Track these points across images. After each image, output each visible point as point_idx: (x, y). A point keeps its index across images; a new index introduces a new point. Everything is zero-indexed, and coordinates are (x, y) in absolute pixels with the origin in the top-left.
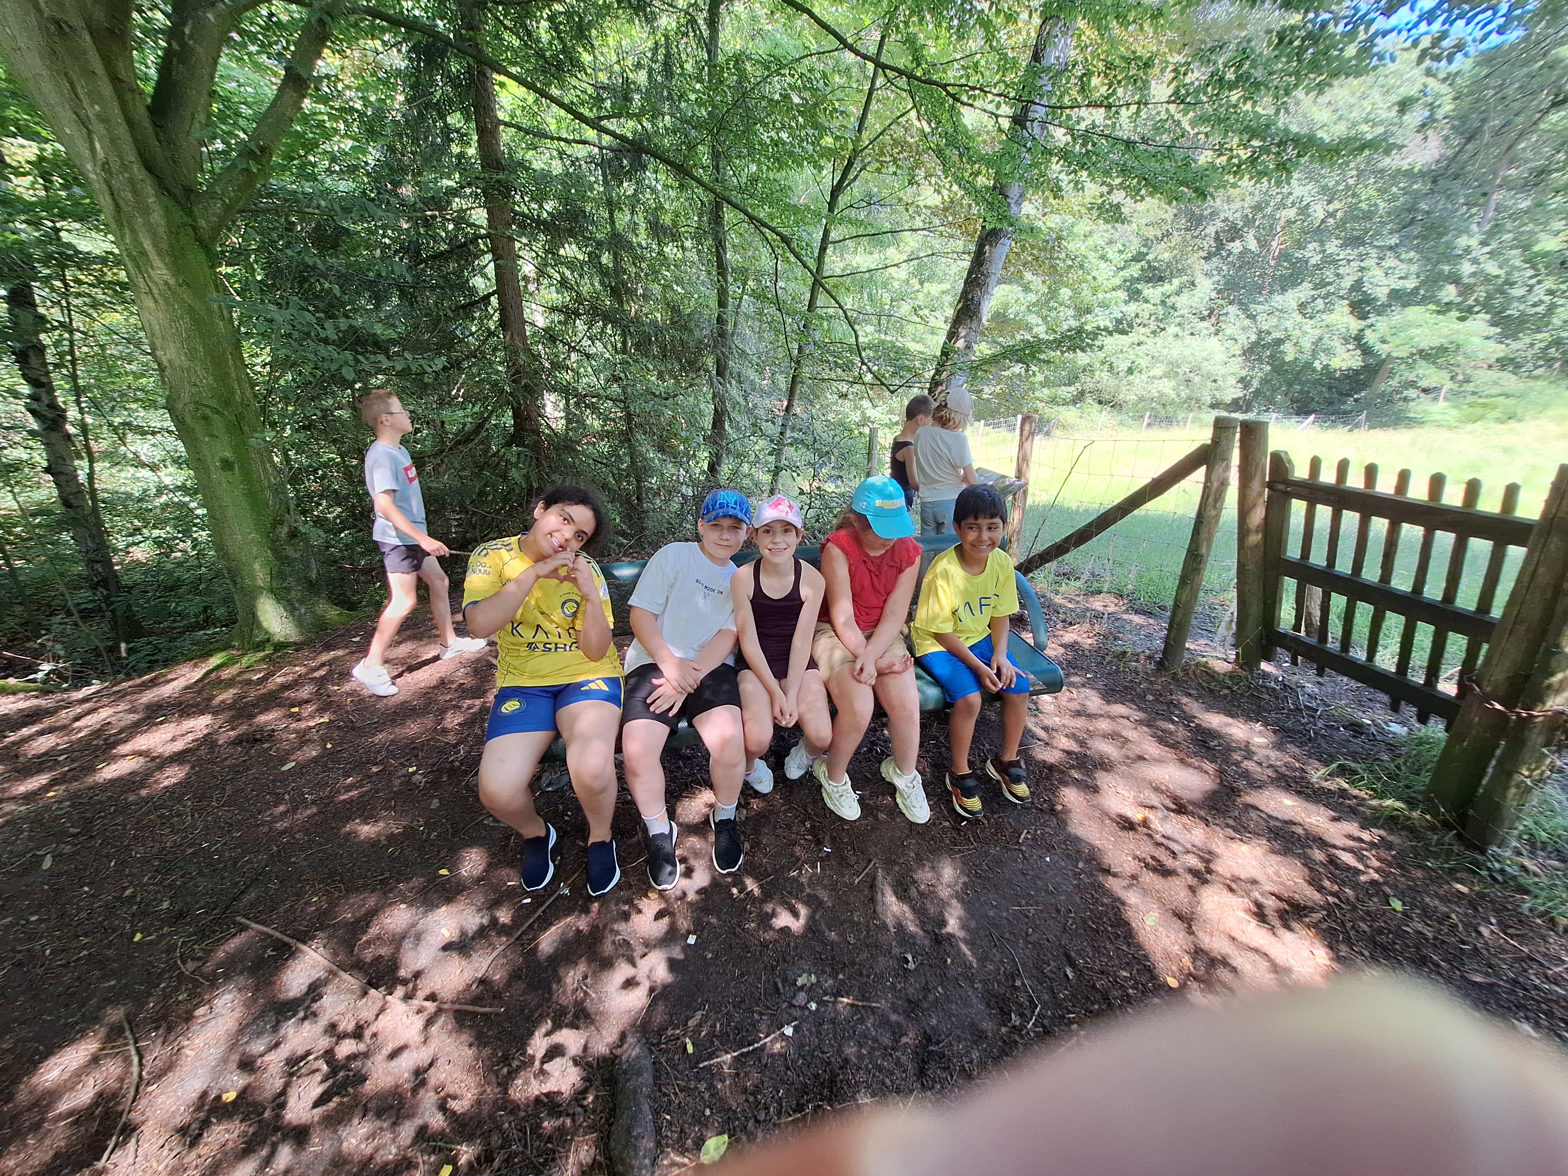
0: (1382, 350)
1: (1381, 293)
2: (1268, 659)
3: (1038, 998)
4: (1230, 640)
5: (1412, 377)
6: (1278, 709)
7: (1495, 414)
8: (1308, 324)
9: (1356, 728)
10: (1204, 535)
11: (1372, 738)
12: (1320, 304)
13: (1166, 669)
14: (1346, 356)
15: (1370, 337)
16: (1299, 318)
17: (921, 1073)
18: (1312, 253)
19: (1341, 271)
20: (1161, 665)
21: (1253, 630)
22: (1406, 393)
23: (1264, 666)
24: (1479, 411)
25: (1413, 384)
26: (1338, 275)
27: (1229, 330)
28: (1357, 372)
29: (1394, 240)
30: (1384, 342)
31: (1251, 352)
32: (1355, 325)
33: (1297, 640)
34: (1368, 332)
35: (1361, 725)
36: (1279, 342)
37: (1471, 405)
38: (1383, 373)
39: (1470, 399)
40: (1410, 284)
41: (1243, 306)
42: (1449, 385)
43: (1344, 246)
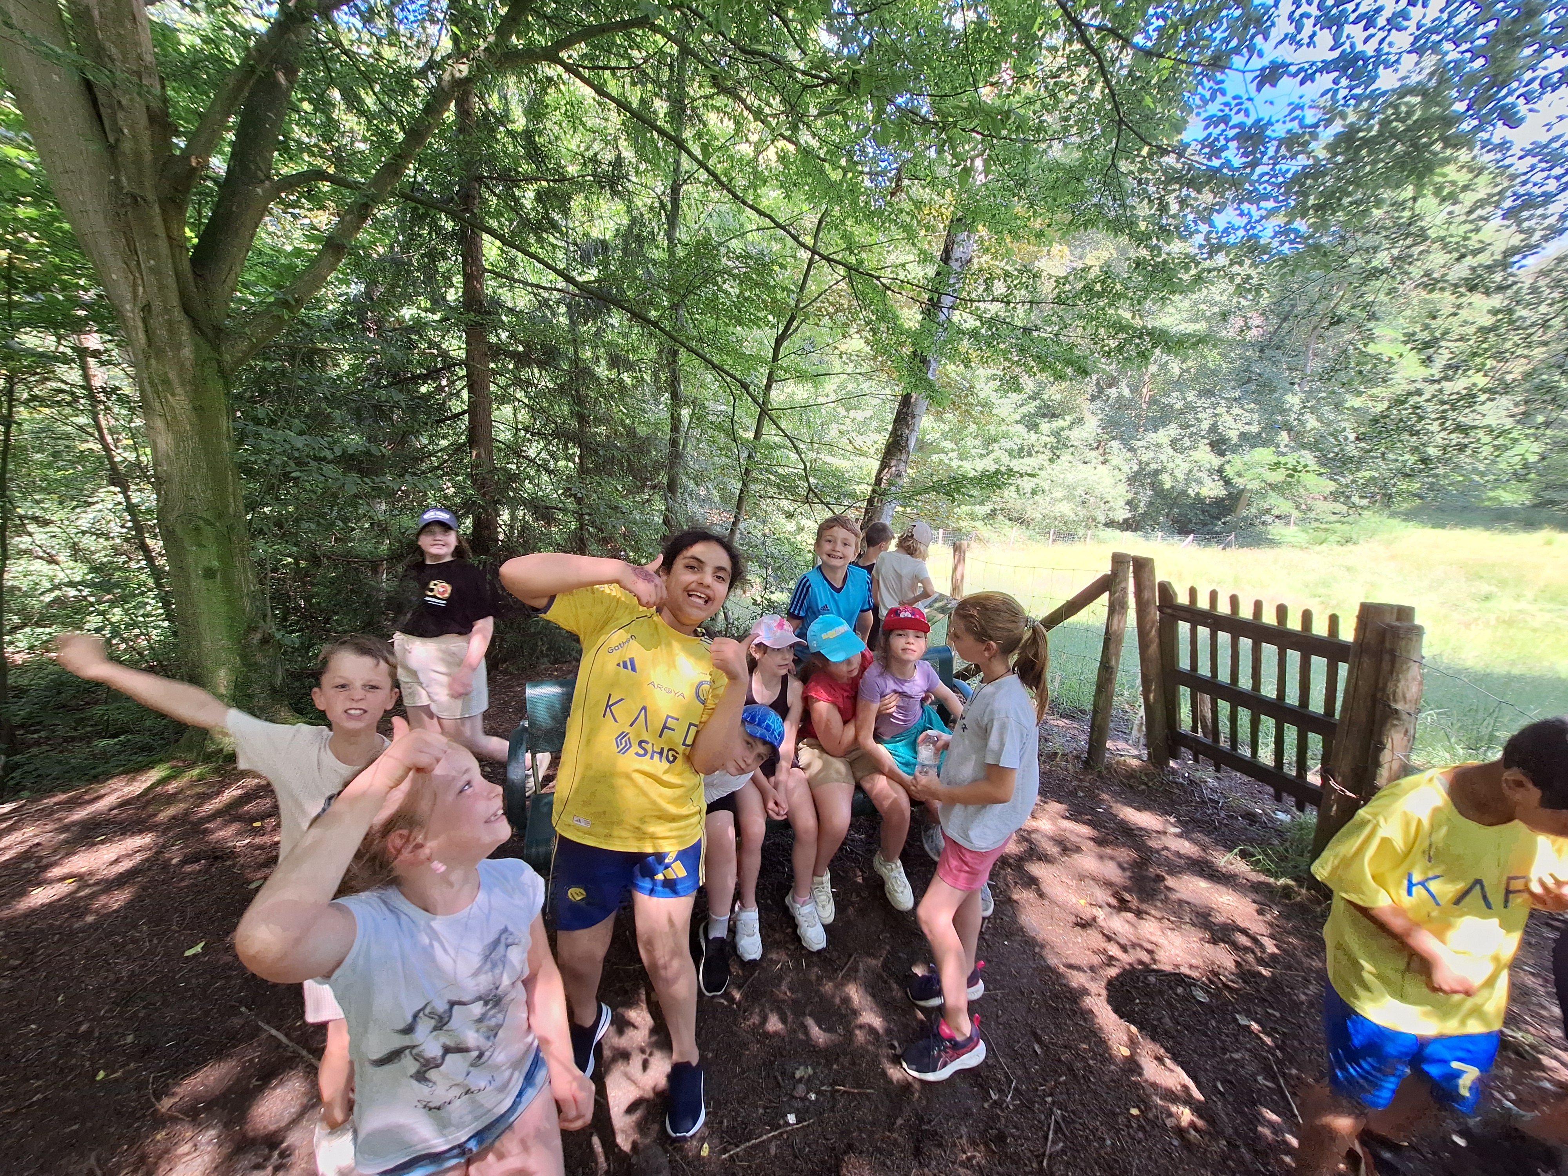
0: (1239, 482)
1: (1233, 435)
2: (1175, 757)
3: (1014, 1073)
4: (1143, 741)
5: (1266, 506)
6: (1188, 803)
7: (1333, 538)
8: (1179, 458)
9: (1251, 817)
10: (1112, 649)
11: (1264, 826)
12: (1187, 442)
13: (1092, 768)
14: (1212, 485)
15: (1229, 471)
16: (1171, 452)
17: (917, 1152)
18: (1175, 400)
19: (1200, 415)
20: (1086, 763)
21: (1160, 732)
22: (1264, 518)
23: (1172, 763)
24: (1322, 535)
25: (1268, 511)
26: (1197, 419)
27: (1115, 461)
28: (1223, 499)
29: (1237, 394)
30: (1240, 476)
31: (1134, 479)
32: (1216, 461)
33: (1196, 740)
34: (1227, 467)
35: (1254, 815)
36: (1157, 472)
37: (1316, 530)
38: (1243, 501)
39: (1315, 525)
40: (1255, 429)
41: (1124, 441)
42: (1295, 514)
43: (1199, 396)
